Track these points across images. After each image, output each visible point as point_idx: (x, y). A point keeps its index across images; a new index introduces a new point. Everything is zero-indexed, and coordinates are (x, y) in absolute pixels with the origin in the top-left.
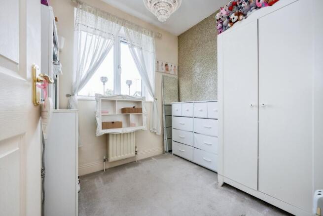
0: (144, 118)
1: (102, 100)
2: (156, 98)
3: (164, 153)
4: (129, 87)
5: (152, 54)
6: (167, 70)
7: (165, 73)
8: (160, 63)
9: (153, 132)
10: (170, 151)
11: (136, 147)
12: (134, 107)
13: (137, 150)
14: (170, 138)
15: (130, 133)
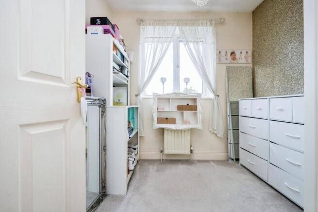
0: (199, 116)
1: (158, 99)
2: (217, 94)
3: (228, 160)
4: (187, 84)
5: (212, 45)
6: (234, 59)
7: (231, 63)
8: (223, 53)
9: (213, 133)
10: (238, 160)
11: (191, 146)
12: (188, 104)
13: (192, 149)
14: (237, 144)
15: (185, 130)
